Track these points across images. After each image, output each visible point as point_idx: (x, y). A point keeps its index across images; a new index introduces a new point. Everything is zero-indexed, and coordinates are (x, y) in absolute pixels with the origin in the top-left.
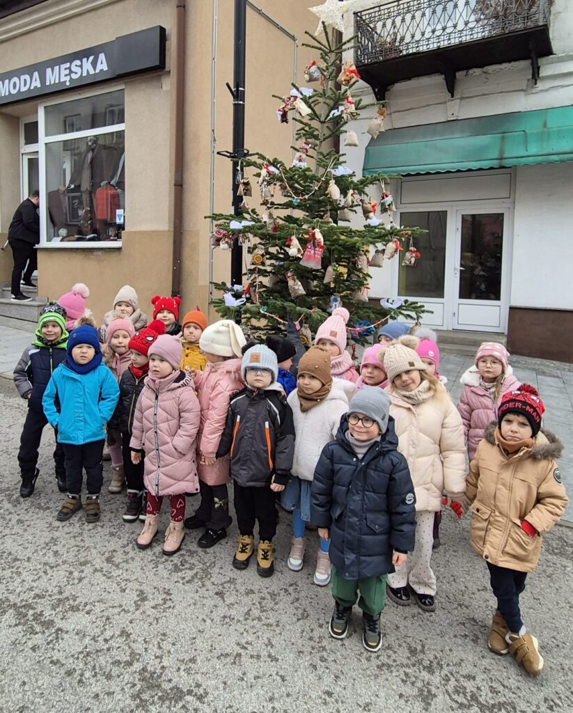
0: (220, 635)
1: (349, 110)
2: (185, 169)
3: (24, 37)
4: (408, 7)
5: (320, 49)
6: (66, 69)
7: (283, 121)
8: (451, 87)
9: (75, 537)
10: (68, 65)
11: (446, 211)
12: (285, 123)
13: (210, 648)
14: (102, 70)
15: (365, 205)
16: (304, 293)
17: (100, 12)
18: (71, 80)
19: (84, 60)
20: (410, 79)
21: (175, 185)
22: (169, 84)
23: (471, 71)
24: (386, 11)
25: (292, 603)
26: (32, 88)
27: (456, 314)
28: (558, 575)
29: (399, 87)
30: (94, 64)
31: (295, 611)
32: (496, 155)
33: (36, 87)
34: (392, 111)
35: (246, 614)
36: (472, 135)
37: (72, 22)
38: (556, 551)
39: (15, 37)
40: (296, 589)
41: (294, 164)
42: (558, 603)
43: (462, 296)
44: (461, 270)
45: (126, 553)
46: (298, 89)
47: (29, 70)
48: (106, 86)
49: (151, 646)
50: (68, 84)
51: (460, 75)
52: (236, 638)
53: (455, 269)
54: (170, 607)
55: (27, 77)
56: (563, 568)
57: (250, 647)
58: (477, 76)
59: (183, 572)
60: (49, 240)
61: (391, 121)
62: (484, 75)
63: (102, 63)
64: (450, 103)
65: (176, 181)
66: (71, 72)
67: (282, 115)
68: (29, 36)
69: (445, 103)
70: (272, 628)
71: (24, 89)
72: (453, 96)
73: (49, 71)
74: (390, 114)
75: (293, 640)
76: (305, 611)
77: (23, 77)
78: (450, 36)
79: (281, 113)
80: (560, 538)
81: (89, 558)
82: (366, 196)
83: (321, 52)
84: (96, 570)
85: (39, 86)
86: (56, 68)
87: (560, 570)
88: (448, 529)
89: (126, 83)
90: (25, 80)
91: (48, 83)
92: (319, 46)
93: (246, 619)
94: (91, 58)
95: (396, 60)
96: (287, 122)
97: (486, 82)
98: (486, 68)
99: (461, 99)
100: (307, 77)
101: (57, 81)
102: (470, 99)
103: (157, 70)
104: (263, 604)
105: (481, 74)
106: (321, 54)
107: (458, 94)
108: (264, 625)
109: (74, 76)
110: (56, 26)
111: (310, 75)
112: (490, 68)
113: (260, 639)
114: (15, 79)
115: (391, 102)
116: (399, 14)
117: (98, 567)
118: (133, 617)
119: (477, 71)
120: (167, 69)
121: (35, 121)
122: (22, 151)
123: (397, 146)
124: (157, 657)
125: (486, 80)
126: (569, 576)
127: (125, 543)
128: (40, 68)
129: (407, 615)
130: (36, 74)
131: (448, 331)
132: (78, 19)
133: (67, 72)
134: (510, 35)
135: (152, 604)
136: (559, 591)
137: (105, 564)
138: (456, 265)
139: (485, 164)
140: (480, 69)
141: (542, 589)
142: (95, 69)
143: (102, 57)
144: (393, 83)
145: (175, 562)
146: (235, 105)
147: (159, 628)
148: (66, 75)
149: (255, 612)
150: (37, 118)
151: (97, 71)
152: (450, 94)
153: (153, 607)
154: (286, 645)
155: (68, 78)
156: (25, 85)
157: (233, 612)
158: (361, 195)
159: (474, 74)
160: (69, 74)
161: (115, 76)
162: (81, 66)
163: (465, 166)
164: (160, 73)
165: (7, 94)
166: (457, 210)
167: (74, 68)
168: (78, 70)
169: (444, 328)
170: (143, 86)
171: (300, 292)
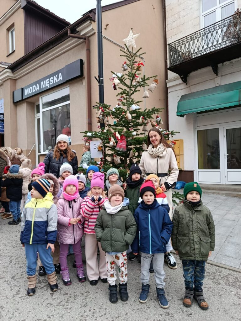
0: (42, 311)
1: (136, 80)
2: (92, 117)
3: (34, 71)
4: (191, 38)
5: (127, 56)
6: (48, 81)
7: (114, 90)
8: (216, 71)
9: (5, 267)
10: (48, 80)
11: (219, 128)
12: (115, 90)
13: (34, 316)
14: (60, 80)
15: (152, 123)
16: (120, 162)
17: (60, 57)
18: (50, 85)
19: (54, 77)
20: (197, 70)
21: (88, 124)
22: (85, 82)
23: (224, 63)
24: (182, 42)
25: (82, 300)
26: (37, 90)
27: (227, 177)
28: (225, 295)
29: (192, 74)
30: (58, 78)
31: (82, 303)
32: (237, 99)
33: (38, 90)
34: (190, 85)
35: (59, 303)
36: (225, 92)
37: (50, 63)
38: (230, 284)
39: (31, 72)
40: (88, 294)
41: (116, 107)
42: (218, 308)
43: (229, 167)
44: (227, 155)
45: (22, 275)
46: (115, 74)
47: (35, 83)
48: (62, 86)
49: (9, 313)
50: (49, 87)
51: (219, 65)
52: (48, 313)
53: (225, 155)
54: (27, 298)
55: (35, 86)
56: (230, 292)
57: (52, 317)
58: (228, 65)
59: (41, 284)
60: (44, 151)
61: (190, 90)
62: (231, 64)
63: (60, 77)
64: (216, 78)
65: (88, 122)
66: (50, 82)
67: (114, 87)
68: (36, 70)
69: (214, 79)
70: (67, 310)
71: (34, 91)
72: (217, 75)
73: (42, 83)
74: (190, 87)
75: (74, 316)
76: (86, 304)
77: (33, 86)
78: (210, 48)
79: (113, 86)
80: (236, 278)
81: (5, 276)
82: (152, 119)
83: (126, 57)
84: (5, 281)
85: (39, 89)
86: (45, 81)
87: (228, 293)
88: (177, 271)
89: (70, 84)
90: (34, 88)
91: (42, 88)
92: (126, 55)
93: (57, 305)
94: (57, 75)
95: (187, 62)
96: (116, 90)
97: (232, 67)
98: (231, 61)
99: (222, 76)
100: (123, 69)
101: (45, 86)
102: (226, 76)
103: (80, 77)
104: (69, 300)
105: (229, 64)
106: (127, 58)
107: (219, 74)
108: (64, 308)
109: (51, 84)
110: (45, 65)
111: (124, 68)
112: (234, 61)
113: (59, 314)
114: (31, 88)
115: (190, 81)
116: (187, 42)
117: (7, 280)
118: (9, 301)
119: (228, 63)
120: (84, 76)
121: (38, 104)
122: (36, 116)
123: (191, 100)
124: (9, 318)
125: (232, 66)
126: (231, 296)
127: (24, 271)
128: (39, 82)
129: (135, 309)
130: (38, 85)
131: (223, 185)
132: (52, 61)
133: (48, 82)
134: (238, 44)
135: (20, 296)
136: (222, 303)
137: (11, 279)
138: (225, 153)
139: (232, 104)
140: (229, 62)
141: (213, 301)
142: (58, 80)
143: (60, 74)
144: (190, 73)
145: (40, 279)
146: (99, 85)
147: (17, 306)
148: (48, 84)
149: (63, 303)
150: (39, 103)
151: (59, 80)
152: (216, 75)
153: (20, 298)
154: (69, 318)
155: (49, 85)
156: (34, 90)
157: (53, 302)
158: (150, 119)
159: (226, 64)
160: (49, 83)
161: (65, 81)
162: (53, 79)
163: (222, 106)
164: (82, 78)
165: (28, 94)
166: (224, 127)
167: (51, 81)
168: (52, 81)
169: (221, 183)
170: (76, 84)
171: (118, 162)
